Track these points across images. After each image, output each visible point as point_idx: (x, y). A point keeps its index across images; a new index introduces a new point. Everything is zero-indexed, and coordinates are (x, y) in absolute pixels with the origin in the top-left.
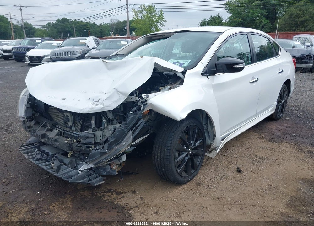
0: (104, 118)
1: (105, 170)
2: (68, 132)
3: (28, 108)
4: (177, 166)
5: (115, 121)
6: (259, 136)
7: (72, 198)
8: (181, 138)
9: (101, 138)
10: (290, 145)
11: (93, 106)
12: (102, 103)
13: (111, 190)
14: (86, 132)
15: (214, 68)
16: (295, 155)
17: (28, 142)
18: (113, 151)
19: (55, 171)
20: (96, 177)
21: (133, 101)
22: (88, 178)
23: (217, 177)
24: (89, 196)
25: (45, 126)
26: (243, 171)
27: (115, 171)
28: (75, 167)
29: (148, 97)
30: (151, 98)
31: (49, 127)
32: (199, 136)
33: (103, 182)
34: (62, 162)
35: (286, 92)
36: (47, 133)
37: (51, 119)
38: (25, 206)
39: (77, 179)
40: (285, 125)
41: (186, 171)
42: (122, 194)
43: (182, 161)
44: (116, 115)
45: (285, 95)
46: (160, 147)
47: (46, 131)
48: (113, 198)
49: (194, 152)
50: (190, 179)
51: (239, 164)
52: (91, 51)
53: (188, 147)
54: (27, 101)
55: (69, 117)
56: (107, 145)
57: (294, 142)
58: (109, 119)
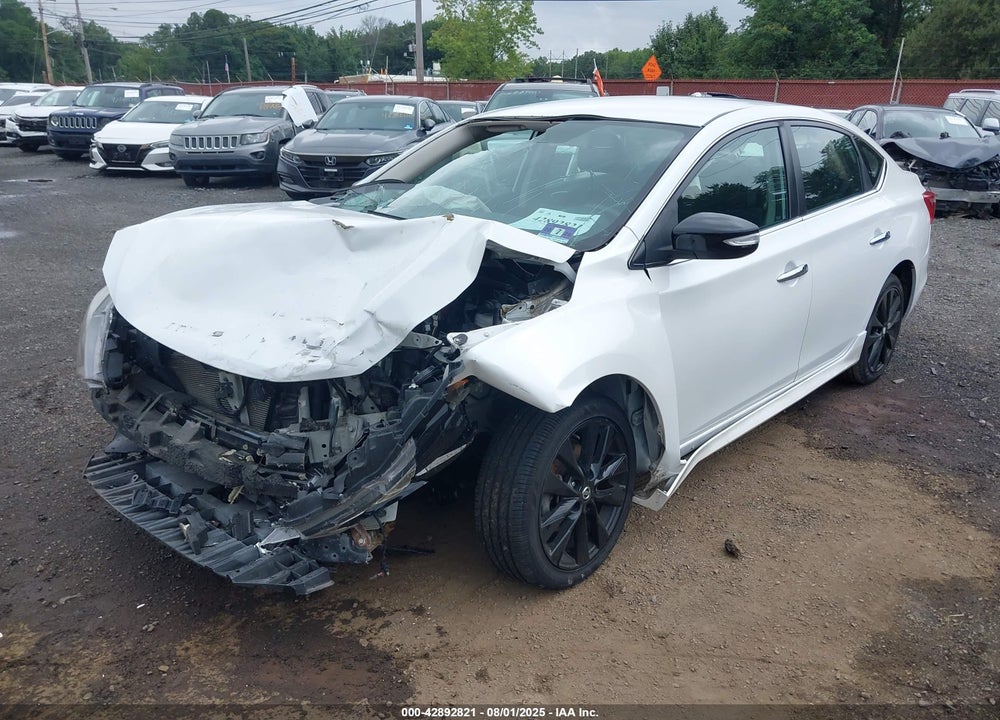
0: (334, 391)
1: (335, 547)
2: (228, 429)
3: (111, 351)
4: (545, 538)
5: (368, 403)
6: (804, 439)
7: (238, 623)
8: (559, 457)
9: (326, 451)
10: (893, 471)
11: (305, 360)
12: (331, 355)
13: (352, 601)
14: (281, 430)
15: (667, 244)
16: (903, 502)
17: (108, 448)
18: (359, 494)
19: (189, 548)
20: (310, 569)
21: (421, 347)
22: (287, 572)
23: (665, 568)
24: (289, 620)
25: (160, 408)
26: (741, 551)
27: (364, 550)
28: (250, 535)
29: (464, 340)
30: (473, 346)
31: (172, 411)
32: (615, 448)
33: (330, 583)
34: (209, 516)
35: (898, 298)
36: (168, 430)
37: (180, 388)
38: (104, 645)
39: (256, 574)
40: (890, 401)
41: (573, 550)
42: (383, 614)
43: (561, 525)
44: (371, 386)
45: (893, 308)
46: (498, 484)
47: (164, 423)
48: (357, 627)
49: (600, 495)
50: (583, 575)
51: (735, 532)
52: (298, 136)
53: (579, 483)
54: (108, 332)
55: (231, 383)
56: (341, 477)
57: (909, 458)
58: (351, 397)
